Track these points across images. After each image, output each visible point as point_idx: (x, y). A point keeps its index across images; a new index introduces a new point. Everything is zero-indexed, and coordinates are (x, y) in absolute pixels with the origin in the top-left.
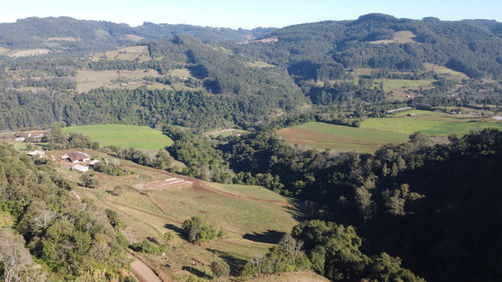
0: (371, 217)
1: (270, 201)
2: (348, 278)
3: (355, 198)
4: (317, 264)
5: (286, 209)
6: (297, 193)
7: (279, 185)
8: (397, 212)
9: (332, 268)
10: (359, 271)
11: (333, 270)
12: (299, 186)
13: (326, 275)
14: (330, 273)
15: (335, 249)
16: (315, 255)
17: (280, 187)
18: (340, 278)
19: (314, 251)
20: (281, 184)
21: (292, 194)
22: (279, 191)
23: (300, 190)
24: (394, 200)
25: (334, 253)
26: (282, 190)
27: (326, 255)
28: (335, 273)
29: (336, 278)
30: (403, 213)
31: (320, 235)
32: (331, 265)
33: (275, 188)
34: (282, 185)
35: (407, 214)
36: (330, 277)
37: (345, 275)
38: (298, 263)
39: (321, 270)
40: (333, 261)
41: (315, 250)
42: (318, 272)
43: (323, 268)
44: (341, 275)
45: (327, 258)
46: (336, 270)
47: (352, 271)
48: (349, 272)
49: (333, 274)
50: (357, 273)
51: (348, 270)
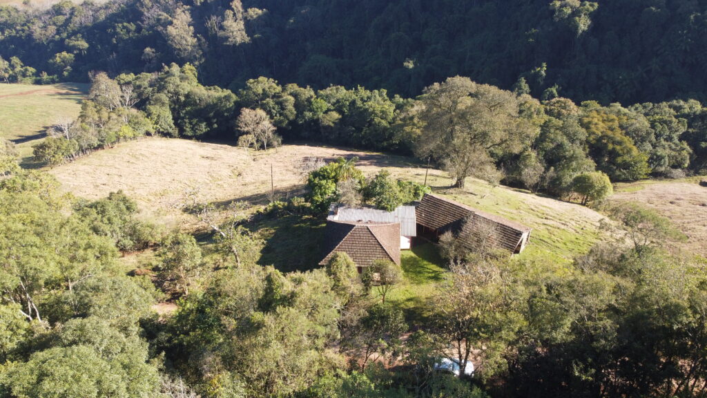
1: (21, 94)
2: (216, 126)
3: (170, 42)
4: (162, 121)
5: (59, 97)
6: (66, 73)
7: (26, 70)
9: (187, 121)
10: (228, 110)
11: (190, 123)
12: (63, 62)
13: (183, 136)
14: (188, 129)
15: (182, 92)
16: (154, 109)
17: (29, 73)
18: (204, 130)
19: (150, 104)
20: (28, 67)
21: (58, 78)
22: (28, 80)
23: (69, 67)
25: (183, 99)
26: (34, 78)
27: (170, 106)
28: (194, 126)
29: (199, 133)
32: (183, 118)
33: (20, 78)
34: (31, 70)
36: (189, 134)
37: (209, 124)
38: (135, 124)
39: (170, 130)
40: (184, 112)
41: (152, 102)
42: (166, 134)
43: (174, 126)
44: (203, 125)
45: (173, 110)
46: (195, 121)
47: (219, 114)
48: (214, 118)
49: (192, 129)
50: (226, 114)
51: (212, 114)
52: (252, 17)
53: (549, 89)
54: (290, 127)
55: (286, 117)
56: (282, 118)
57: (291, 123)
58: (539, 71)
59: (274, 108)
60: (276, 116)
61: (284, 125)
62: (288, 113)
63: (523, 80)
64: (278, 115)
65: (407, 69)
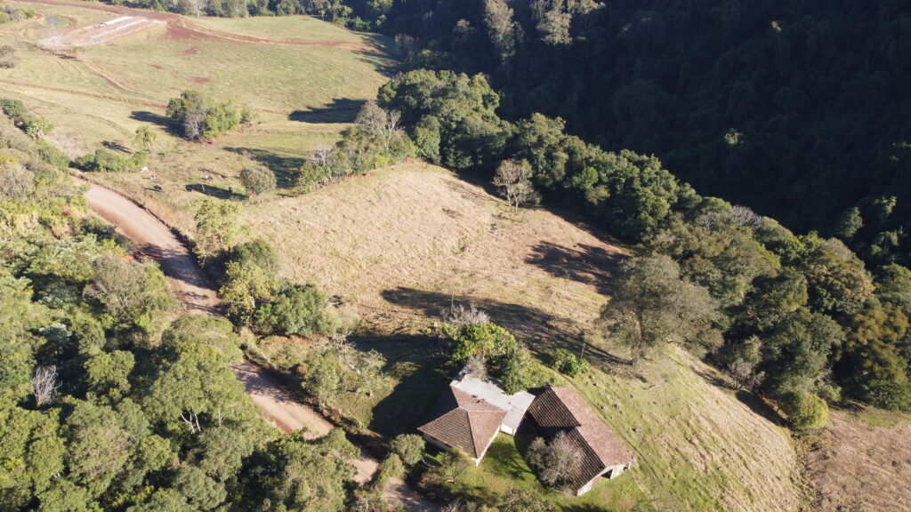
0: (513, 53)
1: (328, 43)
2: (480, 162)
3: (486, 20)
4: (426, 147)
5: (362, 56)
6: (379, 22)
7: (343, 9)
8: (558, 39)
9: (452, 150)
10: (497, 150)
11: (455, 154)
12: (380, 7)
13: (444, 164)
14: (451, 160)
15: (455, 118)
16: (421, 132)
17: (345, 14)
18: (467, 165)
19: (419, 126)
20: (346, 7)
21: (370, 25)
22: (343, 21)
23: (383, 16)
24: (552, 18)
25: (454, 126)
26: (348, 20)
27: (440, 129)
28: (458, 158)
29: (461, 166)
30: (568, 40)
31: (427, 97)
32: (450, 146)
33: (335, 17)
34: (348, 10)
35: (575, 41)
36: (451, 165)
37: (474, 159)
38: (395, 150)
39: (434, 157)
40: (453, 139)
41: (422, 124)
42: (430, 161)
43: (438, 153)
44: (468, 159)
45: (443, 135)
46: (460, 153)
47: (486, 151)
48: (480, 153)
49: (455, 160)
50: (493, 153)
51: (479, 149)
52: (584, 9)
53: (888, 233)
54: (555, 188)
55: (552, 176)
56: (547, 177)
57: (558, 184)
58: (884, 205)
59: (542, 164)
60: (541, 173)
61: (548, 184)
62: (556, 173)
63: (856, 210)
64: (544, 172)
65: (726, 143)
